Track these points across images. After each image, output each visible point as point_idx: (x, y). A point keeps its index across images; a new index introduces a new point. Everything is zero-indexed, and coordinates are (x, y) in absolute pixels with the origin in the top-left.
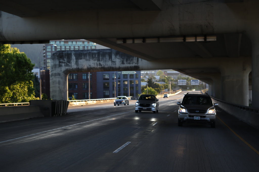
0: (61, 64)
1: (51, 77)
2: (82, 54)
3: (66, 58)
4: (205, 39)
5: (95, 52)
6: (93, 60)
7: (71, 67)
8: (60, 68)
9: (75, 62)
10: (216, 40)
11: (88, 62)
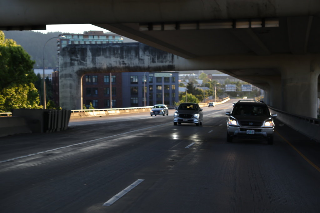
0: (73, 62)
1: (61, 79)
2: (100, 49)
3: (80, 54)
4: (263, 25)
5: (117, 46)
6: (114, 57)
7: (87, 66)
8: (72, 67)
9: (91, 60)
10: (278, 26)
11: (108, 59)
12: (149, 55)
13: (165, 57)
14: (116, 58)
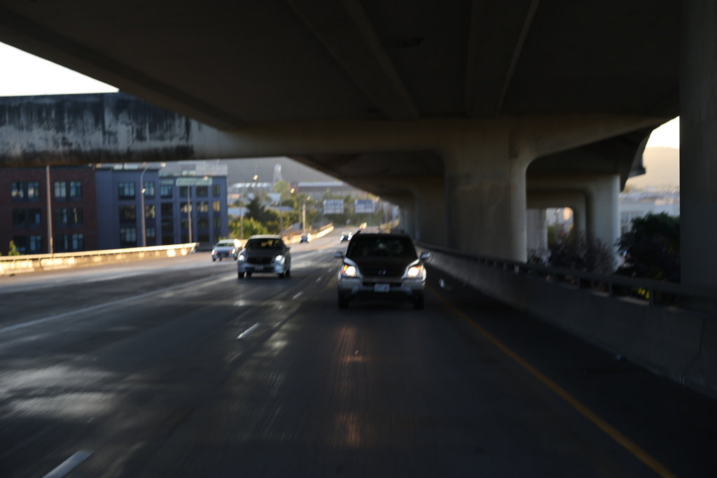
2: (3, 107)
5: (48, 101)
6: (40, 127)
11: (24, 133)
12: (129, 122)
13: (169, 127)
14: (45, 129)
